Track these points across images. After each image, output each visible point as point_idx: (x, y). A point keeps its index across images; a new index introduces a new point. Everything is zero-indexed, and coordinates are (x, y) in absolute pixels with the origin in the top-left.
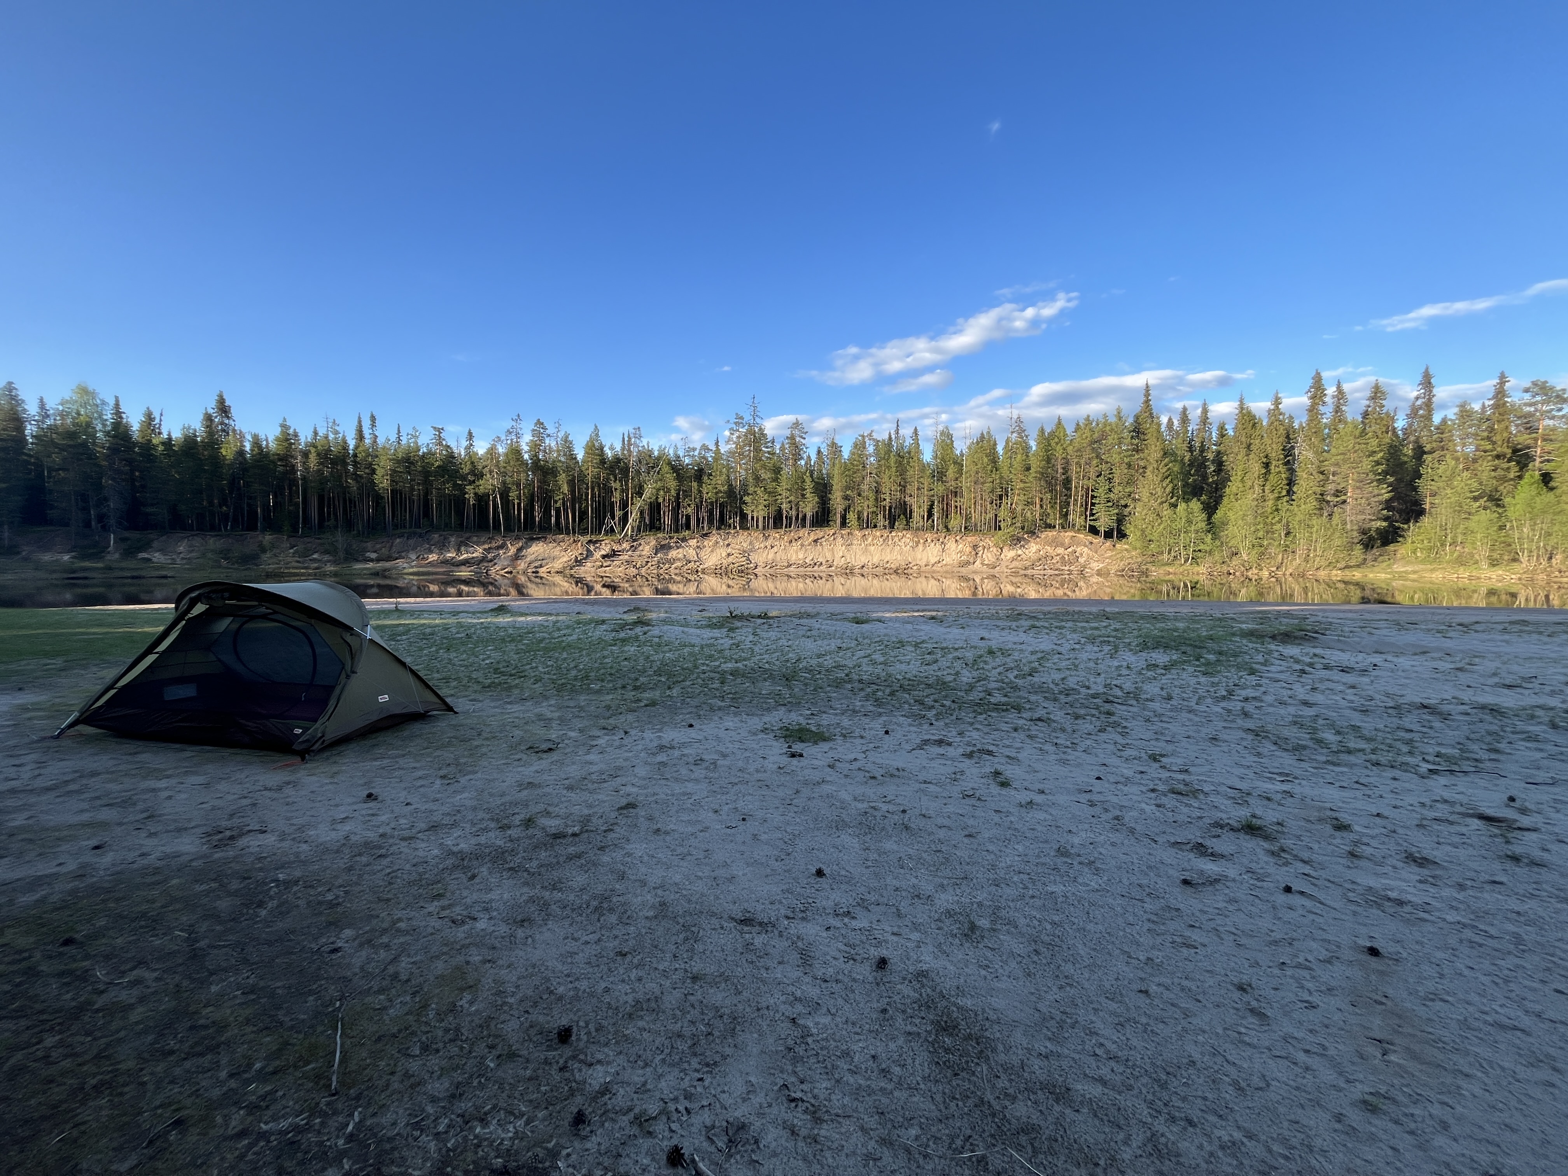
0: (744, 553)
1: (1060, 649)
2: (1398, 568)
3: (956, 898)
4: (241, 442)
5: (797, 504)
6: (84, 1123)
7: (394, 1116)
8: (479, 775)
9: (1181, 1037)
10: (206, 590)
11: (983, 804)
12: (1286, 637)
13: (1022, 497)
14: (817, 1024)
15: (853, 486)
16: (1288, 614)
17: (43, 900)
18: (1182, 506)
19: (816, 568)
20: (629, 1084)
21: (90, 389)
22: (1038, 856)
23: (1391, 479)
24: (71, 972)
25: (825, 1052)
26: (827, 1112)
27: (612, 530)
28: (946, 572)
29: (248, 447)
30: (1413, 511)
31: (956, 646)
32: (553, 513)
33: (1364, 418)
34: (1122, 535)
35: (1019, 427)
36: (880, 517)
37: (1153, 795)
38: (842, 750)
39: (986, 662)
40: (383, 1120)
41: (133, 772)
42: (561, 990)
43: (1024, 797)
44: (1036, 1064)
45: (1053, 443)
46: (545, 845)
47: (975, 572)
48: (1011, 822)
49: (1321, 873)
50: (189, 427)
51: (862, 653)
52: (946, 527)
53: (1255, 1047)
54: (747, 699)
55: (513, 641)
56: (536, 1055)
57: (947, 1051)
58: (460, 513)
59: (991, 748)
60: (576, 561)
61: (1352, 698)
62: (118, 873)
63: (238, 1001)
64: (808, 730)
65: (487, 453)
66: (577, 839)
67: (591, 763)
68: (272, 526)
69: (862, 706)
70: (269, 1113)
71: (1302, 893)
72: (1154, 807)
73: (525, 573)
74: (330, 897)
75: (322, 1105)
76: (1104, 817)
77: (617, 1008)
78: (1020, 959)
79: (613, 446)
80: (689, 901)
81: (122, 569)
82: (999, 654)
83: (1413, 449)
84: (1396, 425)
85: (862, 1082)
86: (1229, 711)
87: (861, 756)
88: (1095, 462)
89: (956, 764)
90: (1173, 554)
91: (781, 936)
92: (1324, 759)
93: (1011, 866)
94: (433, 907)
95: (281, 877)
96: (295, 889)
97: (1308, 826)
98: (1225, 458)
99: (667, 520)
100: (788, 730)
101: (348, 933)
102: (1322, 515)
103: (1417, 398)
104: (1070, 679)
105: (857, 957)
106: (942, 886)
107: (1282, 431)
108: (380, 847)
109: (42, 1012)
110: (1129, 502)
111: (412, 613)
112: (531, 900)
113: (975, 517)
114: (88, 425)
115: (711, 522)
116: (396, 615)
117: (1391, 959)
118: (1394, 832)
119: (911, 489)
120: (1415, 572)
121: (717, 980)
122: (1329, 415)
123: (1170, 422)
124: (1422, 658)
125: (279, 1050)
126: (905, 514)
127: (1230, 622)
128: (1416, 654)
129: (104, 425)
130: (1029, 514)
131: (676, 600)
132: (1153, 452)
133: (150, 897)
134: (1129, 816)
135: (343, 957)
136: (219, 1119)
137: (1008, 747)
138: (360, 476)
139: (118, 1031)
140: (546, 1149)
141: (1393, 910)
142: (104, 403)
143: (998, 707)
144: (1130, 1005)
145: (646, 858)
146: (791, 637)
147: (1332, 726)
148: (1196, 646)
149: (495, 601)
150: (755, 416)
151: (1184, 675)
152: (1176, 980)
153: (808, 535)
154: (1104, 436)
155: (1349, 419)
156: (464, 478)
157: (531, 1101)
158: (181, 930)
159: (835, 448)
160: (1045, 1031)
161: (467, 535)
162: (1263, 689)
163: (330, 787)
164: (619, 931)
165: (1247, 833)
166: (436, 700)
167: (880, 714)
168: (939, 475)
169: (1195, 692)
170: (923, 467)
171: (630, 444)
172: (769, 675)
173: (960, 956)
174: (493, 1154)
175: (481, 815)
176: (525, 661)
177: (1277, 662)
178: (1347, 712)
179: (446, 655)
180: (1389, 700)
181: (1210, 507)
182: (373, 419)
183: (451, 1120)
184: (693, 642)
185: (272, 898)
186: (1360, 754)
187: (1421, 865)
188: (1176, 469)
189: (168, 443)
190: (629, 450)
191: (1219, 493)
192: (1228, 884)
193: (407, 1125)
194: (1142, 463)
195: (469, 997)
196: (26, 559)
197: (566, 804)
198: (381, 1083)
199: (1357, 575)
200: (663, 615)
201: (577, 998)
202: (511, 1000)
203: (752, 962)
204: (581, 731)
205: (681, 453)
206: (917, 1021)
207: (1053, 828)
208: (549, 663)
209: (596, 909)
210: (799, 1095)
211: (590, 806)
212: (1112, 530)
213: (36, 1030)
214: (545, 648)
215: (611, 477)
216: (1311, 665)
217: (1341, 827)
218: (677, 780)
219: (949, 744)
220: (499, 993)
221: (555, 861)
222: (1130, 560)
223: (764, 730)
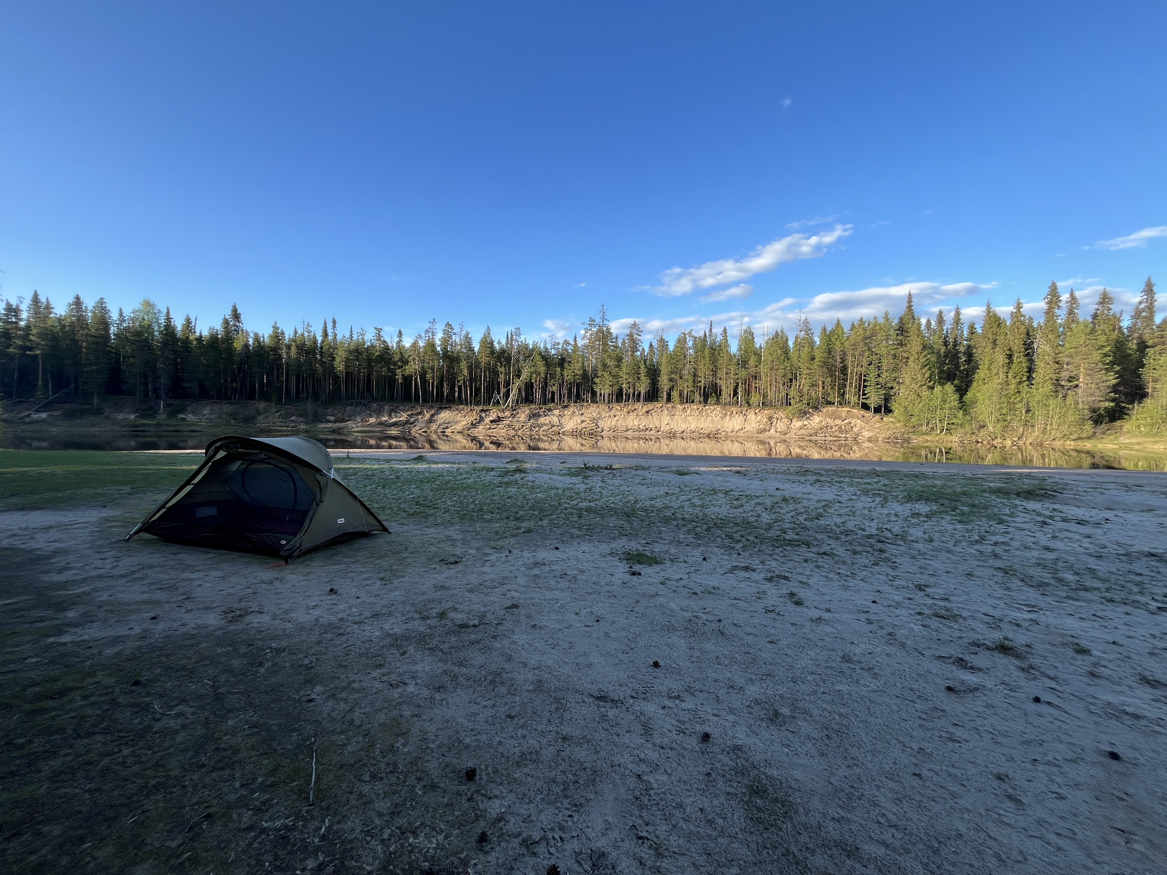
0: (593, 420)
1: (840, 499)
2: (1124, 440)
3: (762, 691)
4: (247, 338)
5: (634, 384)
6: (148, 811)
7: (353, 824)
8: (406, 579)
9: (949, 814)
10: (226, 441)
11: (781, 618)
12: (1029, 494)
13: (808, 381)
14: (657, 780)
15: (676, 371)
16: (1029, 476)
17: (119, 654)
18: (938, 389)
19: (647, 432)
20: (518, 815)
21: (152, 302)
22: (827, 661)
23: (1118, 368)
24: (139, 705)
25: (663, 803)
26: (666, 849)
27: (498, 402)
28: (748, 437)
29: (251, 342)
30: (1137, 394)
31: (757, 494)
32: (457, 389)
33: (1093, 319)
34: (888, 411)
35: (806, 326)
36: (697, 394)
37: (920, 617)
38: (672, 571)
39: (781, 508)
40: (345, 827)
41: (176, 566)
42: (467, 740)
43: (815, 614)
44: (831, 826)
45: (833, 339)
46: (454, 632)
47: (770, 438)
48: (805, 633)
49: (1065, 688)
50: (214, 328)
51: (683, 498)
52: (748, 403)
53: (1013, 827)
54: (598, 530)
55: (428, 481)
56: (451, 787)
57: (759, 809)
58: (392, 389)
59: (787, 574)
60: (472, 424)
61: (1088, 546)
62: (167, 637)
63: (246, 733)
64: (645, 555)
65: (411, 346)
66: (476, 629)
67: (485, 574)
68: (265, 397)
69: (685, 538)
70: (268, 815)
71: (1049, 703)
72: (920, 627)
73: (436, 432)
74: (306, 662)
75: (304, 812)
76: (880, 632)
77: (508, 757)
78: (814, 741)
79: (500, 340)
80: (559, 680)
81: (167, 425)
82: (791, 501)
83: (1138, 344)
84: (1122, 324)
85: (692, 828)
86: (981, 552)
87: (685, 577)
88: (867, 354)
89: (759, 586)
90: (930, 426)
91: (628, 711)
92: (1064, 594)
93: (805, 668)
94: (376, 673)
95: (274, 645)
96: (283, 654)
97: (1053, 648)
98: (974, 351)
99: (538, 395)
100: (629, 554)
101: (319, 688)
102: (1057, 397)
103: (1140, 303)
104: (849, 522)
105: (686, 731)
106: (751, 680)
107: (1022, 329)
108: (340, 628)
109: (121, 731)
110: (895, 385)
111: (359, 460)
112: (445, 672)
113: (771, 395)
114: (149, 326)
115: (570, 397)
116: (347, 461)
117: (1130, 763)
118: (1129, 658)
119: (721, 374)
120: (1138, 444)
121: (581, 741)
122: (1063, 316)
123: (929, 322)
124: (1149, 514)
125: (274, 770)
126: (716, 393)
127: (980, 481)
128: (1143, 511)
129: (159, 327)
130: (813, 393)
131: (543, 454)
132: (915, 346)
133: (188, 655)
134: (901, 633)
135: (316, 706)
136: (235, 816)
137: (800, 574)
138: (325, 362)
139: (168, 748)
140: (460, 858)
141: (1130, 723)
142: (160, 312)
143: (791, 543)
144: (906, 785)
145: (526, 646)
146: (630, 484)
147: (1071, 568)
148: (951, 500)
149: (415, 453)
150: (603, 319)
151: (943, 523)
152: (944, 767)
153: (641, 407)
154: (874, 334)
155: (1081, 320)
156: (395, 364)
157: (448, 822)
158: (209, 680)
159: (663, 343)
160: (837, 800)
161: (396, 405)
162: (1010, 536)
163: (306, 583)
164: (509, 699)
165: (1000, 652)
166: (376, 523)
167: (699, 545)
168: (743, 363)
169: (952, 536)
170: (731, 357)
171: (512, 340)
172: (613, 512)
173: (767, 736)
174: (422, 859)
175: (408, 608)
176: (437, 497)
177: (1022, 514)
178: (1084, 558)
179: (382, 491)
180: (1121, 549)
181: (962, 390)
182: (334, 322)
183: (392, 831)
184: (557, 486)
185: (267, 660)
186: (1095, 592)
187: (1154, 687)
188: (934, 359)
189: (200, 339)
190: (511, 344)
191: (969, 379)
192: (986, 692)
193: (362, 831)
194: (905, 355)
195: (403, 741)
196: (107, 417)
197: (467, 603)
198: (343, 799)
199: (1088, 445)
200: (535, 465)
201: (478, 747)
202: (432, 746)
203: (607, 730)
204: (478, 549)
205: (549, 346)
206: (735, 784)
207: (838, 640)
208: (455, 499)
209: (491, 682)
210: (644, 834)
211: (485, 605)
212: (880, 407)
213: (117, 743)
214: (451, 488)
215: (499, 364)
216: (1051, 518)
217: (1082, 651)
218: (548, 589)
219: (754, 570)
220: (424, 740)
221: (461, 644)
222: (895, 431)
223: (611, 554)
